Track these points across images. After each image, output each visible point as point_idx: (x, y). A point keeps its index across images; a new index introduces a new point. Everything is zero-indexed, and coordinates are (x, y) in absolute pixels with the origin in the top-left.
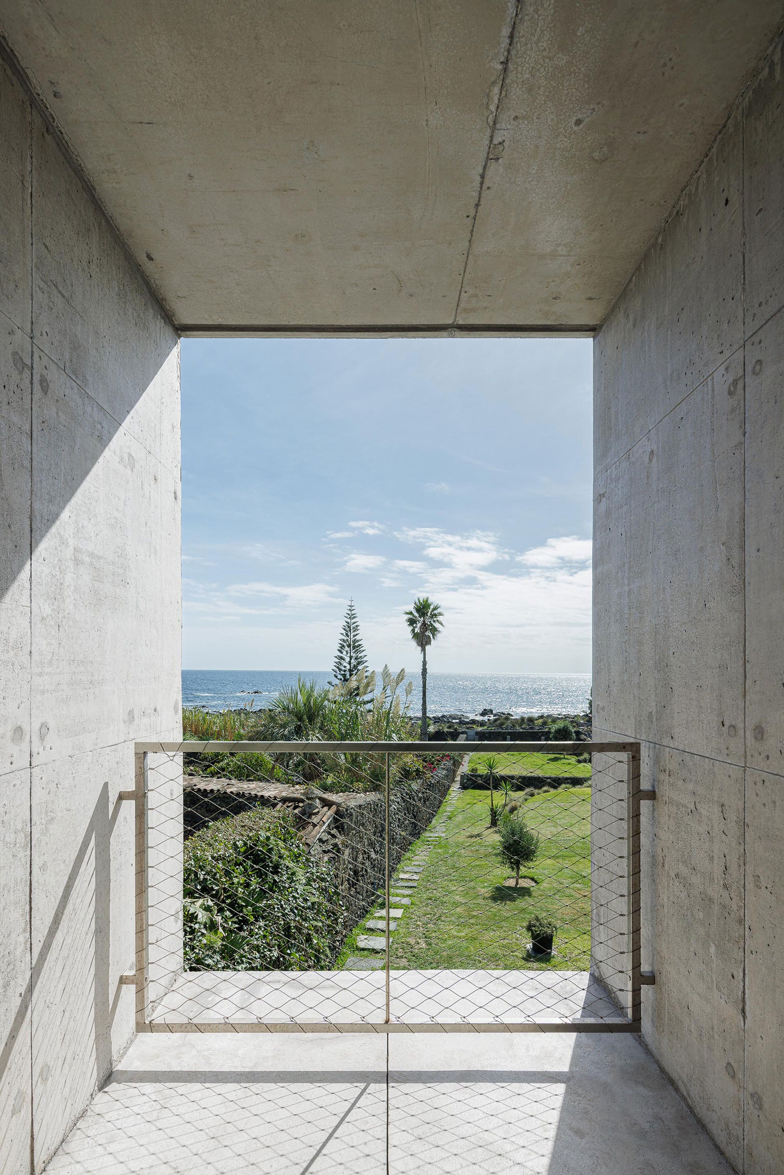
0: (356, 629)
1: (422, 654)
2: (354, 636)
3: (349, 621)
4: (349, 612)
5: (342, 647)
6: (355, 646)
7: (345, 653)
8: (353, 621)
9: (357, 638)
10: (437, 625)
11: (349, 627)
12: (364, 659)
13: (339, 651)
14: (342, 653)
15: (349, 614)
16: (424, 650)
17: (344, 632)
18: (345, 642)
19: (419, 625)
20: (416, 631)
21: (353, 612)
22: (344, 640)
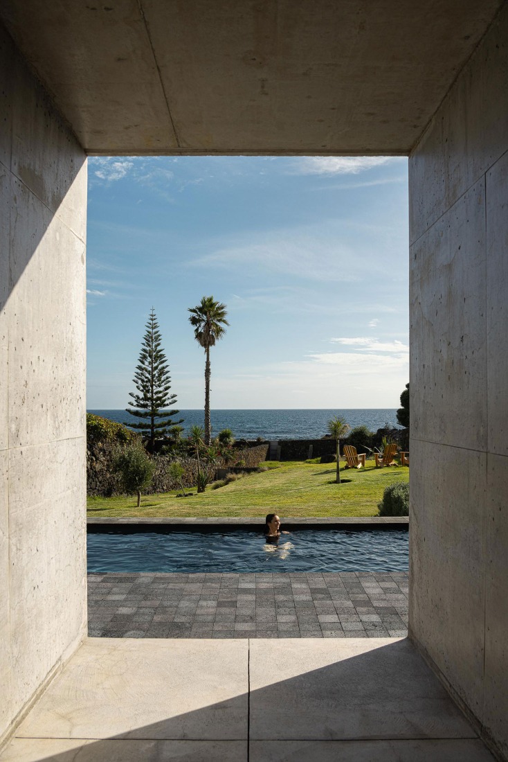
0: (157, 338)
1: (206, 355)
2: (156, 346)
3: (150, 330)
4: (151, 322)
5: (144, 357)
6: (158, 357)
7: (147, 363)
8: (155, 330)
9: (159, 348)
10: (221, 325)
11: (152, 337)
12: (166, 370)
13: (141, 361)
14: (143, 363)
15: (150, 324)
16: (207, 351)
17: (144, 341)
18: (147, 352)
19: (203, 324)
20: (199, 331)
21: (154, 322)
22: (144, 350)
